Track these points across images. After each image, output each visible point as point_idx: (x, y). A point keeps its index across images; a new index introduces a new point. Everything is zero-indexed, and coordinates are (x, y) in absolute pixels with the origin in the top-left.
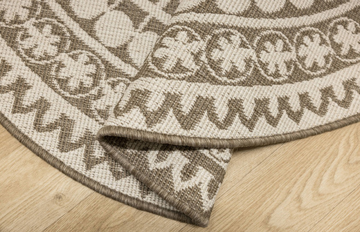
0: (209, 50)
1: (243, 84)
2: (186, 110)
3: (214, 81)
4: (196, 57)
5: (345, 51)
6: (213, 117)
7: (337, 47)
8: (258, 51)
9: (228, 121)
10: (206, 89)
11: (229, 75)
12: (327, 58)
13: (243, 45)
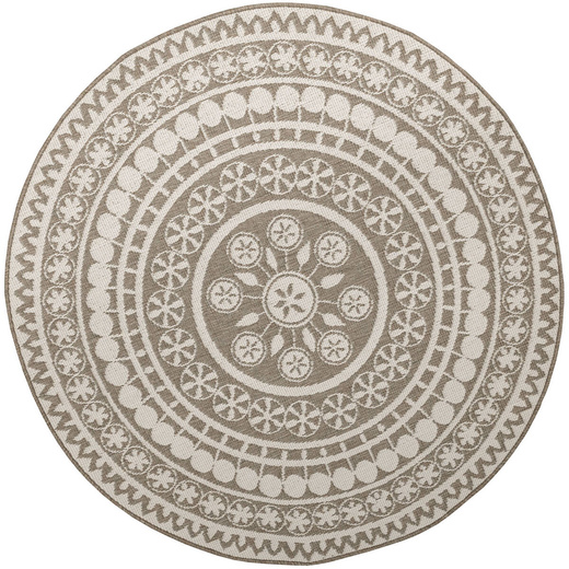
0: (111, 144)
1: (84, 149)
2: (90, 111)
3: (94, 135)
4: (110, 135)
5: (59, 230)
6: (79, 121)
7: (65, 227)
8: (94, 170)
9: (72, 127)
10: (93, 127)
11: (92, 144)
12: (63, 215)
13: (102, 165)
